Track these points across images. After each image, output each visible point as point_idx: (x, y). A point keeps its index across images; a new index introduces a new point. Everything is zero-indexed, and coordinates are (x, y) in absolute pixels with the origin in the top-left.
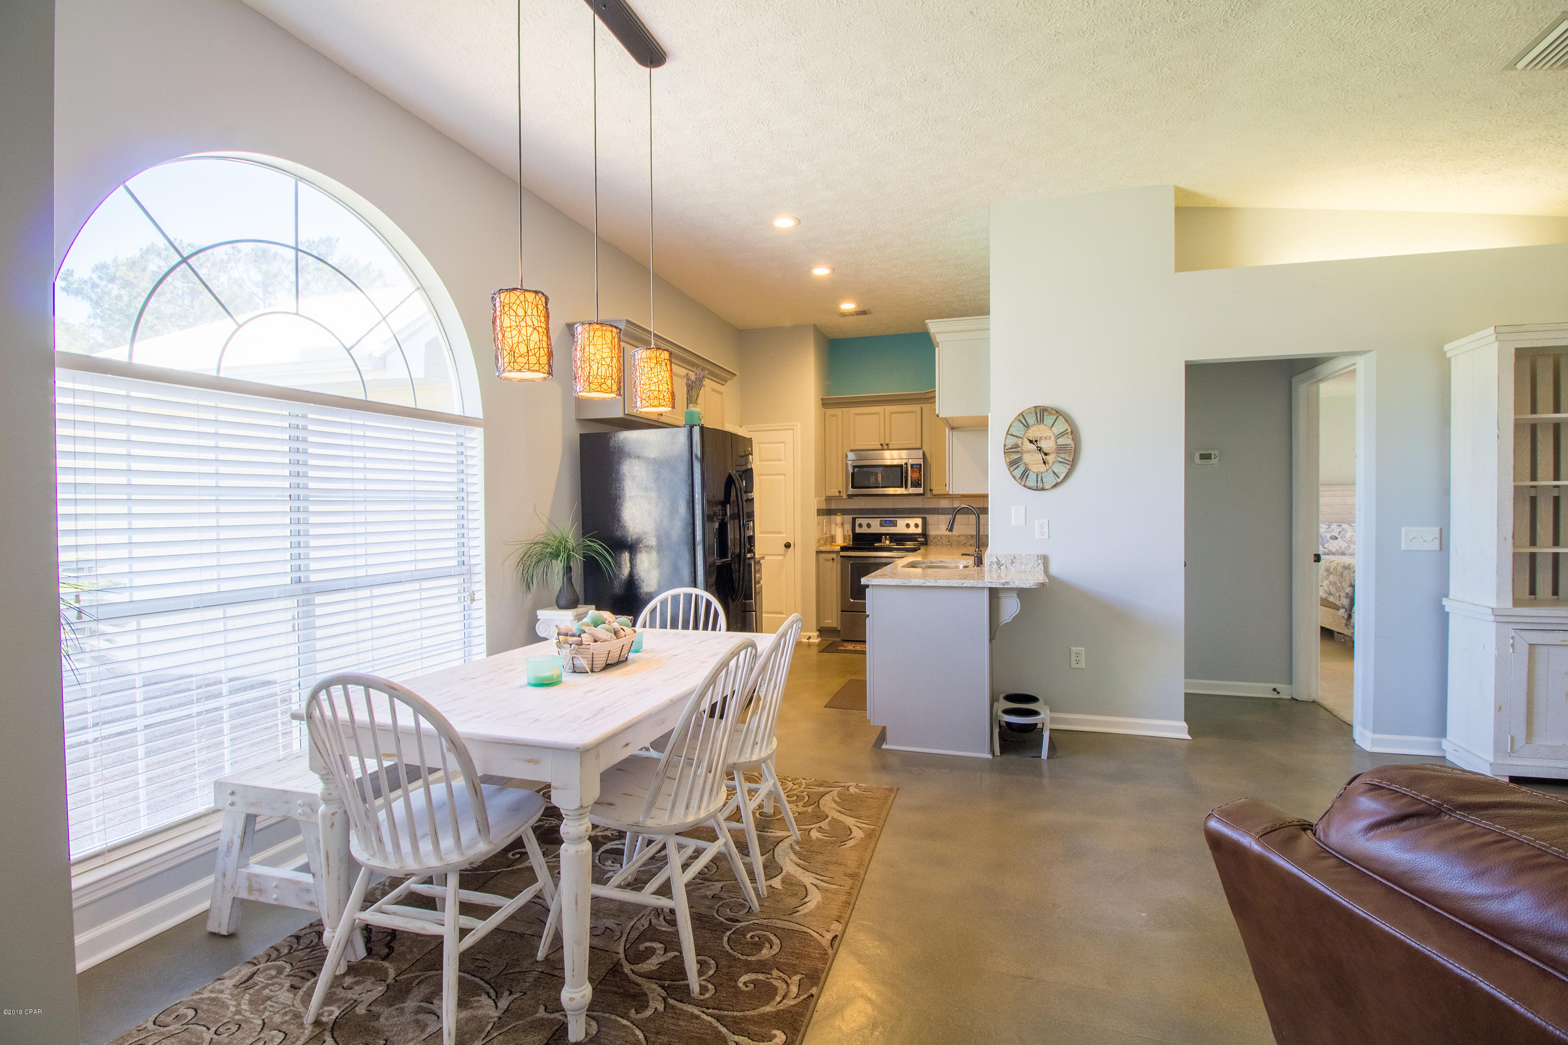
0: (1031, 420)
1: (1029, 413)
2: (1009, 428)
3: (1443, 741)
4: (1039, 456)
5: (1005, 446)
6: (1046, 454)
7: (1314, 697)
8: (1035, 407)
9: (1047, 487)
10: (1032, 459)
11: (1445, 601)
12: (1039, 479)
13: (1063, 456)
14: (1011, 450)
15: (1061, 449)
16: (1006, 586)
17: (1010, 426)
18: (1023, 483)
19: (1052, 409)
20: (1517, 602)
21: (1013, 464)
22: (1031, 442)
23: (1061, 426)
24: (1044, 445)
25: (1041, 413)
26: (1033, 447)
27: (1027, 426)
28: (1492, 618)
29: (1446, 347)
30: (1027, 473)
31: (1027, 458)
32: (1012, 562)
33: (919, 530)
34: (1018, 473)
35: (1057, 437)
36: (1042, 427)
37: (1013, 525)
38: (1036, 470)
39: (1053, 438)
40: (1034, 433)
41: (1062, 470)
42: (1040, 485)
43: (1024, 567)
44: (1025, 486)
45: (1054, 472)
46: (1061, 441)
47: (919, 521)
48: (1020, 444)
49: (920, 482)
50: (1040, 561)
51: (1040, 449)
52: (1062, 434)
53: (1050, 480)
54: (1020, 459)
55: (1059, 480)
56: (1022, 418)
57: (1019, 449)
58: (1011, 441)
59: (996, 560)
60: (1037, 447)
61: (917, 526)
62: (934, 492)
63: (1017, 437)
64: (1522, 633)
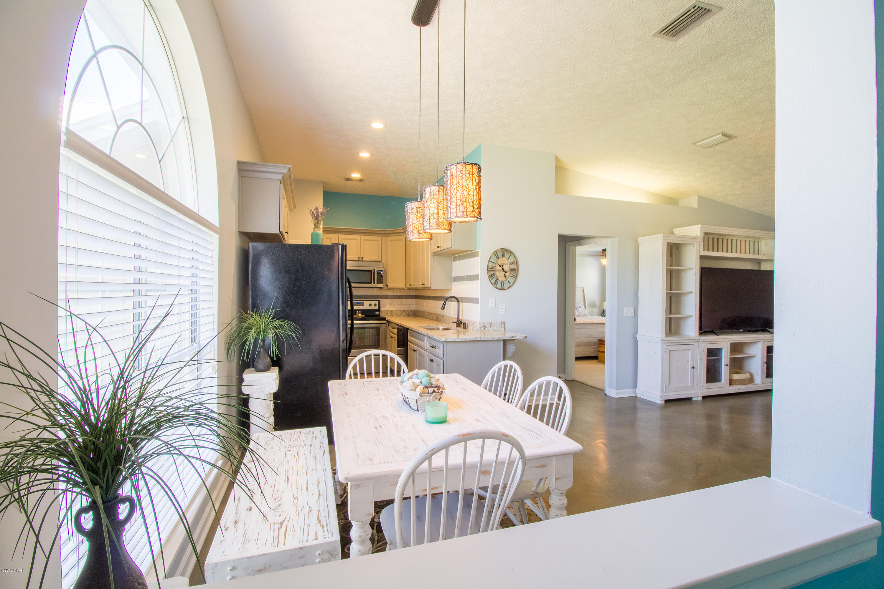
0: (500, 255)
1: (499, 251)
2: (490, 258)
3: (637, 389)
4: (503, 273)
5: (488, 267)
6: (506, 272)
7: (574, 379)
8: (502, 249)
9: (506, 288)
10: (500, 274)
11: (637, 336)
12: (502, 284)
13: (512, 273)
14: (491, 269)
15: (512, 270)
16: (512, 339)
17: (491, 257)
18: (495, 286)
19: (509, 250)
20: (667, 335)
21: (491, 276)
22: (500, 266)
23: (512, 259)
24: (505, 267)
25: (505, 251)
26: (500, 268)
27: (498, 258)
28: (661, 342)
29: (639, 239)
30: (497, 281)
31: (497, 274)
32: (491, 326)
33: (377, 308)
34: (493, 281)
35: (511, 264)
36: (504, 258)
37: (490, 307)
38: (501, 280)
39: (509, 264)
40: (502, 261)
41: (512, 280)
42: (503, 287)
43: (495, 328)
44: (496, 288)
45: (509, 281)
46: (512, 266)
47: (377, 303)
48: (495, 267)
49: (382, 281)
50: (502, 325)
51: (503, 270)
52: (512, 263)
53: (507, 285)
54: (494, 274)
55: (510, 285)
56: (496, 253)
57: (494, 269)
58: (491, 265)
59: (483, 325)
60: (502, 269)
61: (375, 305)
62: (389, 286)
63: (494, 263)
64: (668, 347)
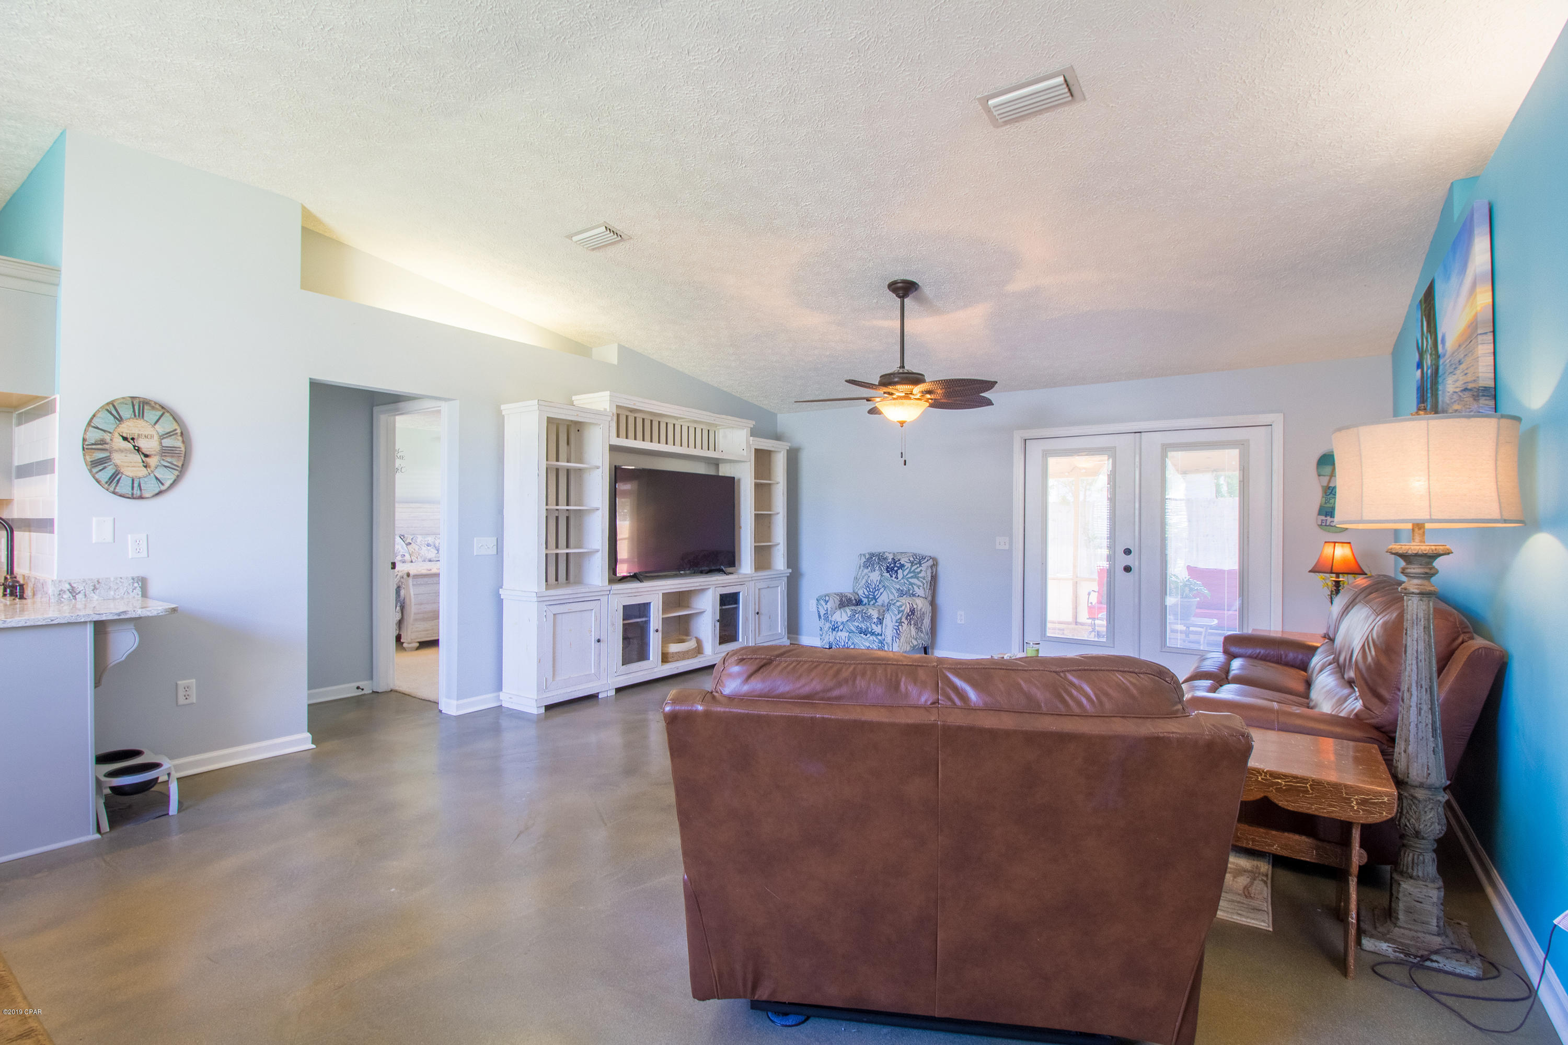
0: (126, 412)
1: (122, 403)
2: (92, 418)
3: (501, 692)
4: (138, 458)
5: (84, 440)
6: (146, 456)
8: (133, 398)
9: (146, 494)
10: (126, 461)
11: (500, 591)
12: (136, 485)
13: (169, 459)
14: (94, 447)
15: (166, 452)
17: (94, 416)
18: (112, 489)
19: (156, 403)
20: (548, 587)
21: (96, 464)
22: (125, 439)
23: (167, 425)
24: (143, 444)
25: (140, 406)
26: (129, 446)
27: (120, 419)
28: (536, 599)
29: (502, 408)
30: (118, 477)
31: (117, 458)
32: (95, 589)
34: (104, 476)
35: (162, 437)
36: (140, 422)
37: (94, 542)
38: (131, 474)
39: (156, 437)
40: (131, 427)
41: (168, 477)
42: (137, 492)
43: (112, 593)
44: (114, 493)
45: (157, 478)
46: (167, 442)
48: (108, 440)
50: (136, 585)
51: (138, 450)
52: (169, 434)
53: (150, 487)
54: (107, 459)
55: (163, 488)
56: (112, 409)
57: (107, 446)
58: (94, 436)
59: (68, 587)
60: (134, 446)
63: (104, 431)
64: (551, 607)
